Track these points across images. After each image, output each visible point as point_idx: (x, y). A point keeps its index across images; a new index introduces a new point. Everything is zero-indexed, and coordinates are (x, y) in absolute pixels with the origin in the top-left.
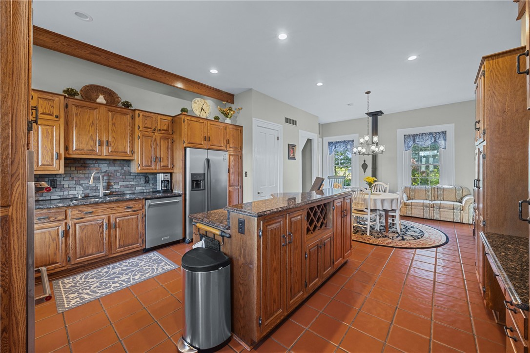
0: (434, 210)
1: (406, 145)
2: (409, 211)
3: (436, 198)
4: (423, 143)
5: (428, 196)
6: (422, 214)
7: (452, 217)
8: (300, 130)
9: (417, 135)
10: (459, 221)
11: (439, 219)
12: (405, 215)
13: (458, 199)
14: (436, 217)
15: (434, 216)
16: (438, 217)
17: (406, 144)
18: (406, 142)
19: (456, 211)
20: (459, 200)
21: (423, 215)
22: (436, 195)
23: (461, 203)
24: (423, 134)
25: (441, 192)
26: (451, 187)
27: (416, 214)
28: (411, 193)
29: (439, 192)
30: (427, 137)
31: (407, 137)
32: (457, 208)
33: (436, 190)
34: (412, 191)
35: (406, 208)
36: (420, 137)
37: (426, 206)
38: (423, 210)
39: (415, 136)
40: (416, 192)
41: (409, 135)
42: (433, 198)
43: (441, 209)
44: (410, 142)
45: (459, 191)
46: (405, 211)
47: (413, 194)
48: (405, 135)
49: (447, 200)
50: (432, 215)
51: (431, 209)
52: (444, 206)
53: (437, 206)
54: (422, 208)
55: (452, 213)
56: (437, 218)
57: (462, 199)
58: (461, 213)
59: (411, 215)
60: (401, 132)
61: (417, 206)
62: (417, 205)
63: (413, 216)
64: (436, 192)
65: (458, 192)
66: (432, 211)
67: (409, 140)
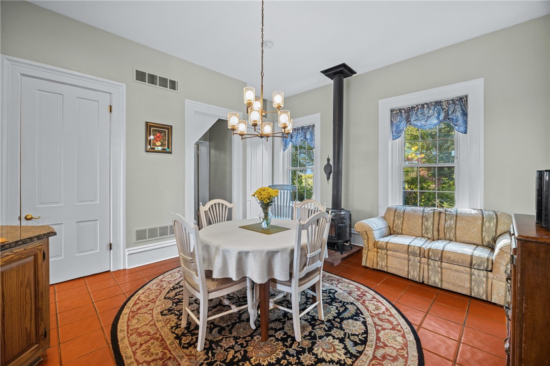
0: (429, 265)
1: (394, 129)
2: (383, 260)
3: (442, 235)
4: (423, 122)
5: (427, 229)
6: (407, 269)
7: (468, 285)
8: (186, 100)
9: (413, 108)
10: (484, 298)
11: (439, 286)
12: (375, 267)
13: (487, 239)
14: (432, 279)
15: (429, 278)
16: (437, 280)
17: (394, 127)
18: (394, 122)
19: (476, 272)
20: (489, 242)
21: (408, 272)
22: (441, 228)
23: (492, 249)
24: (423, 105)
25: (452, 222)
26: (473, 212)
27: (395, 268)
28: (396, 222)
29: (448, 222)
30: (431, 111)
31: (395, 113)
32: (479, 265)
33: (443, 216)
34: (399, 217)
35: (377, 252)
36: (419, 112)
37: (414, 254)
38: (409, 260)
39: (409, 111)
40: (406, 219)
41: (400, 110)
42: (436, 233)
43: (444, 264)
44: (400, 122)
45: (490, 222)
46: (375, 260)
47: (400, 222)
48: (392, 111)
49: (463, 240)
50: (426, 274)
51: (423, 259)
52: (449, 258)
53: (435, 256)
54: (407, 256)
55: (468, 276)
56: (435, 282)
57: (495, 240)
58: (487, 278)
59: (385, 270)
60: (386, 105)
61: (397, 251)
62: (398, 248)
63: (389, 271)
64: (442, 222)
65: (487, 224)
66: (426, 267)
67: (398, 118)
